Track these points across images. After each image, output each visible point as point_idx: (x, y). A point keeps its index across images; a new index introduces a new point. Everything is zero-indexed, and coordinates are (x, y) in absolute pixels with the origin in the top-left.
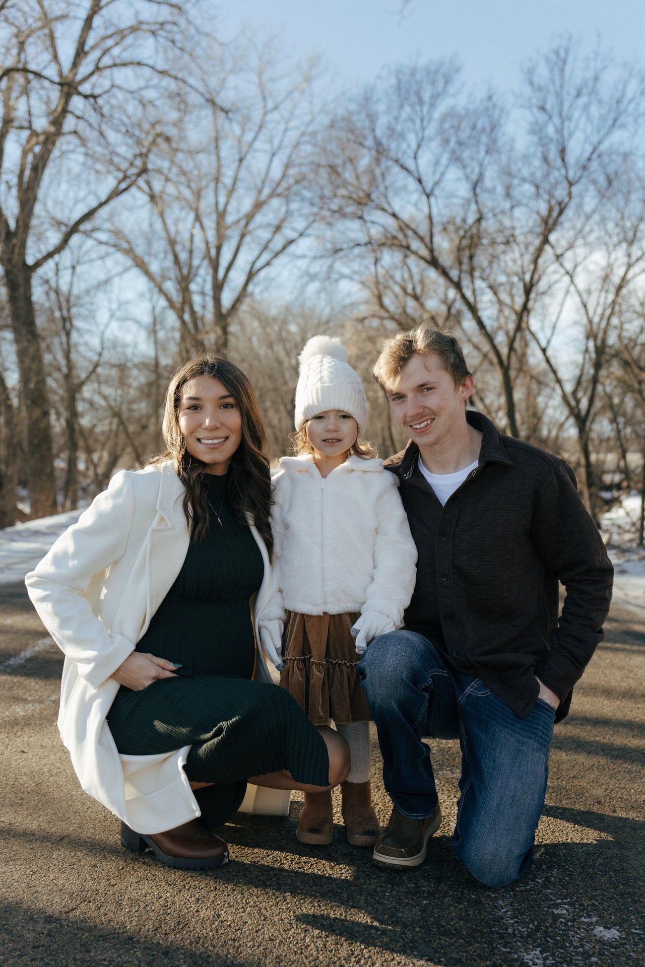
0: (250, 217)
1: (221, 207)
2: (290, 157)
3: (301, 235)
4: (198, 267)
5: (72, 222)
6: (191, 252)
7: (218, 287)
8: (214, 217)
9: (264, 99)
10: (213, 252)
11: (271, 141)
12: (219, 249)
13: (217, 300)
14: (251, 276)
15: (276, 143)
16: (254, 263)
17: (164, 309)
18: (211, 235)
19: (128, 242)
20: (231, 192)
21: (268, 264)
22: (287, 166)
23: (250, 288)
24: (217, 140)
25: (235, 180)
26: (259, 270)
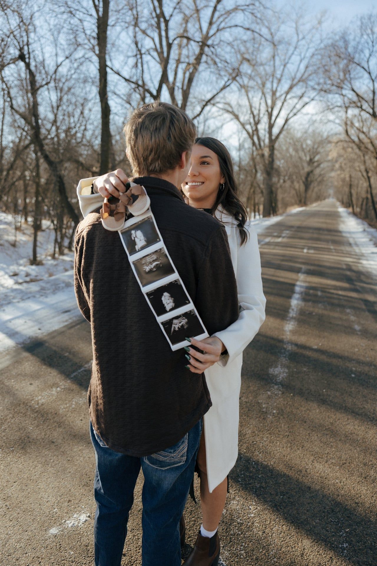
0: (287, 93)
1: (274, 89)
2: (309, 62)
3: (313, 100)
4: (262, 118)
5: (207, 100)
6: (259, 110)
7: (271, 126)
8: (271, 93)
9: (298, 34)
10: (270, 110)
11: (300, 55)
12: (272, 109)
13: (270, 133)
14: (287, 121)
15: (303, 56)
16: (288, 114)
17: (245, 139)
18: (269, 102)
19: (231, 107)
20: (279, 81)
21: (295, 115)
22: (307, 67)
23: (286, 127)
24: (274, 57)
25: (282, 76)
26: (290, 118)
